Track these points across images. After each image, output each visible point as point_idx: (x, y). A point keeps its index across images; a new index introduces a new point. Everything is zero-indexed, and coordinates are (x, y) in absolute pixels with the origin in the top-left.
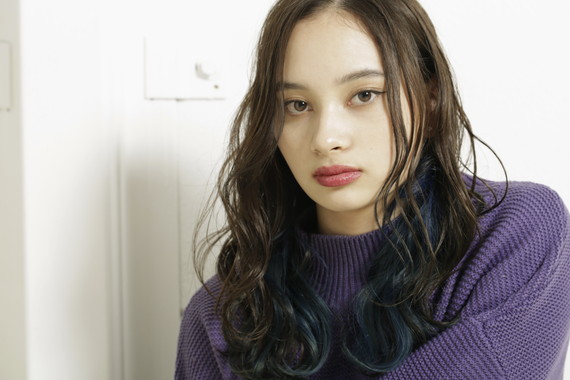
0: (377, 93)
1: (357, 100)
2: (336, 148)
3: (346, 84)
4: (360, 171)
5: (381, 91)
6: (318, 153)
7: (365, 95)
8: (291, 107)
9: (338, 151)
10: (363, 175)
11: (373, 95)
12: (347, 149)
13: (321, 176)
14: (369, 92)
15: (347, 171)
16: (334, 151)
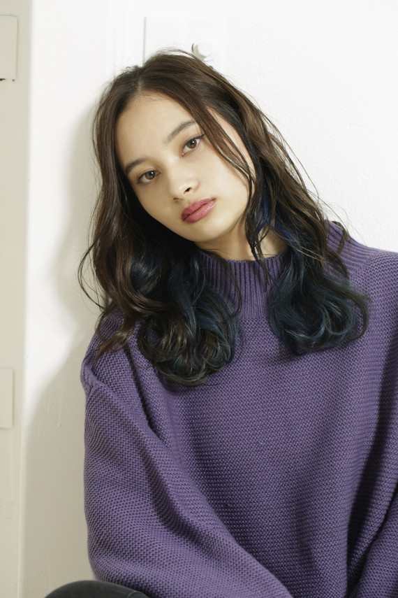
0: (198, 138)
1: (187, 149)
2: (188, 190)
3: (173, 142)
4: (214, 200)
5: (201, 135)
6: (176, 200)
7: (191, 143)
8: (145, 179)
9: (191, 191)
10: (218, 203)
11: (198, 141)
12: (197, 188)
13: (188, 216)
14: (194, 139)
15: (205, 203)
16: (187, 193)
